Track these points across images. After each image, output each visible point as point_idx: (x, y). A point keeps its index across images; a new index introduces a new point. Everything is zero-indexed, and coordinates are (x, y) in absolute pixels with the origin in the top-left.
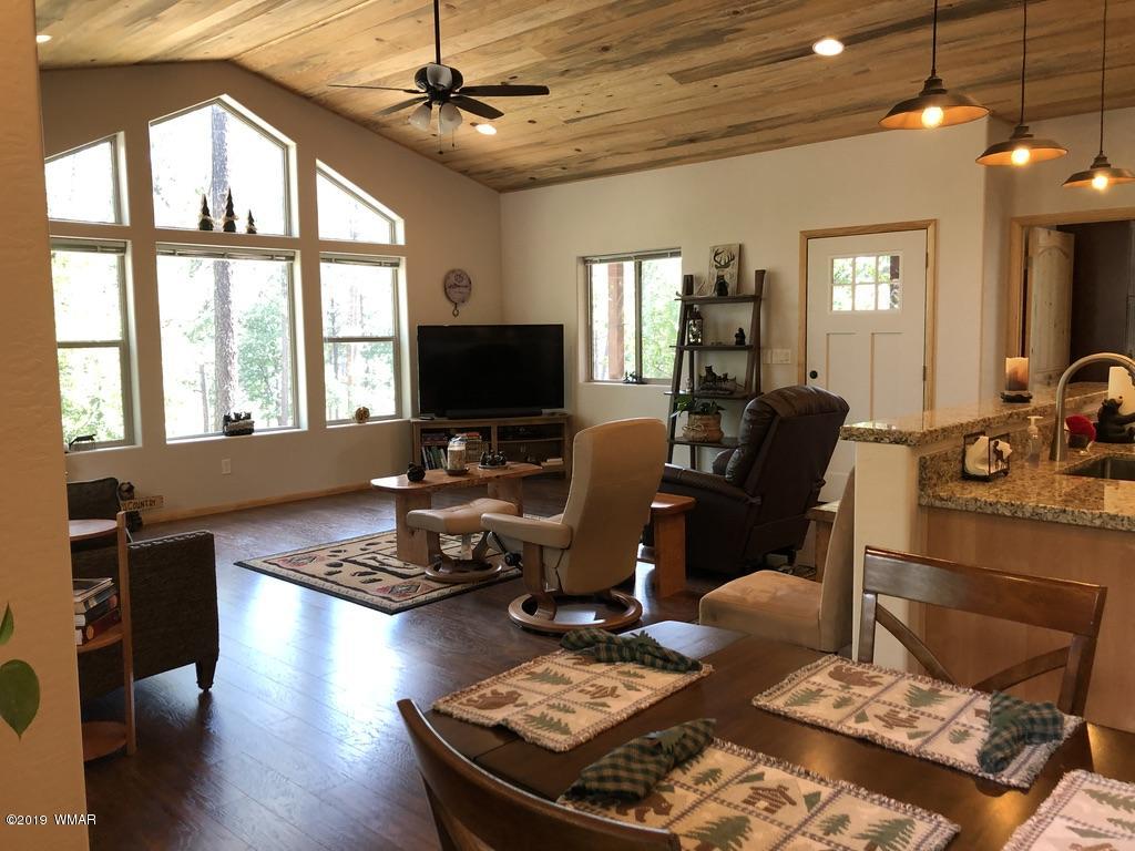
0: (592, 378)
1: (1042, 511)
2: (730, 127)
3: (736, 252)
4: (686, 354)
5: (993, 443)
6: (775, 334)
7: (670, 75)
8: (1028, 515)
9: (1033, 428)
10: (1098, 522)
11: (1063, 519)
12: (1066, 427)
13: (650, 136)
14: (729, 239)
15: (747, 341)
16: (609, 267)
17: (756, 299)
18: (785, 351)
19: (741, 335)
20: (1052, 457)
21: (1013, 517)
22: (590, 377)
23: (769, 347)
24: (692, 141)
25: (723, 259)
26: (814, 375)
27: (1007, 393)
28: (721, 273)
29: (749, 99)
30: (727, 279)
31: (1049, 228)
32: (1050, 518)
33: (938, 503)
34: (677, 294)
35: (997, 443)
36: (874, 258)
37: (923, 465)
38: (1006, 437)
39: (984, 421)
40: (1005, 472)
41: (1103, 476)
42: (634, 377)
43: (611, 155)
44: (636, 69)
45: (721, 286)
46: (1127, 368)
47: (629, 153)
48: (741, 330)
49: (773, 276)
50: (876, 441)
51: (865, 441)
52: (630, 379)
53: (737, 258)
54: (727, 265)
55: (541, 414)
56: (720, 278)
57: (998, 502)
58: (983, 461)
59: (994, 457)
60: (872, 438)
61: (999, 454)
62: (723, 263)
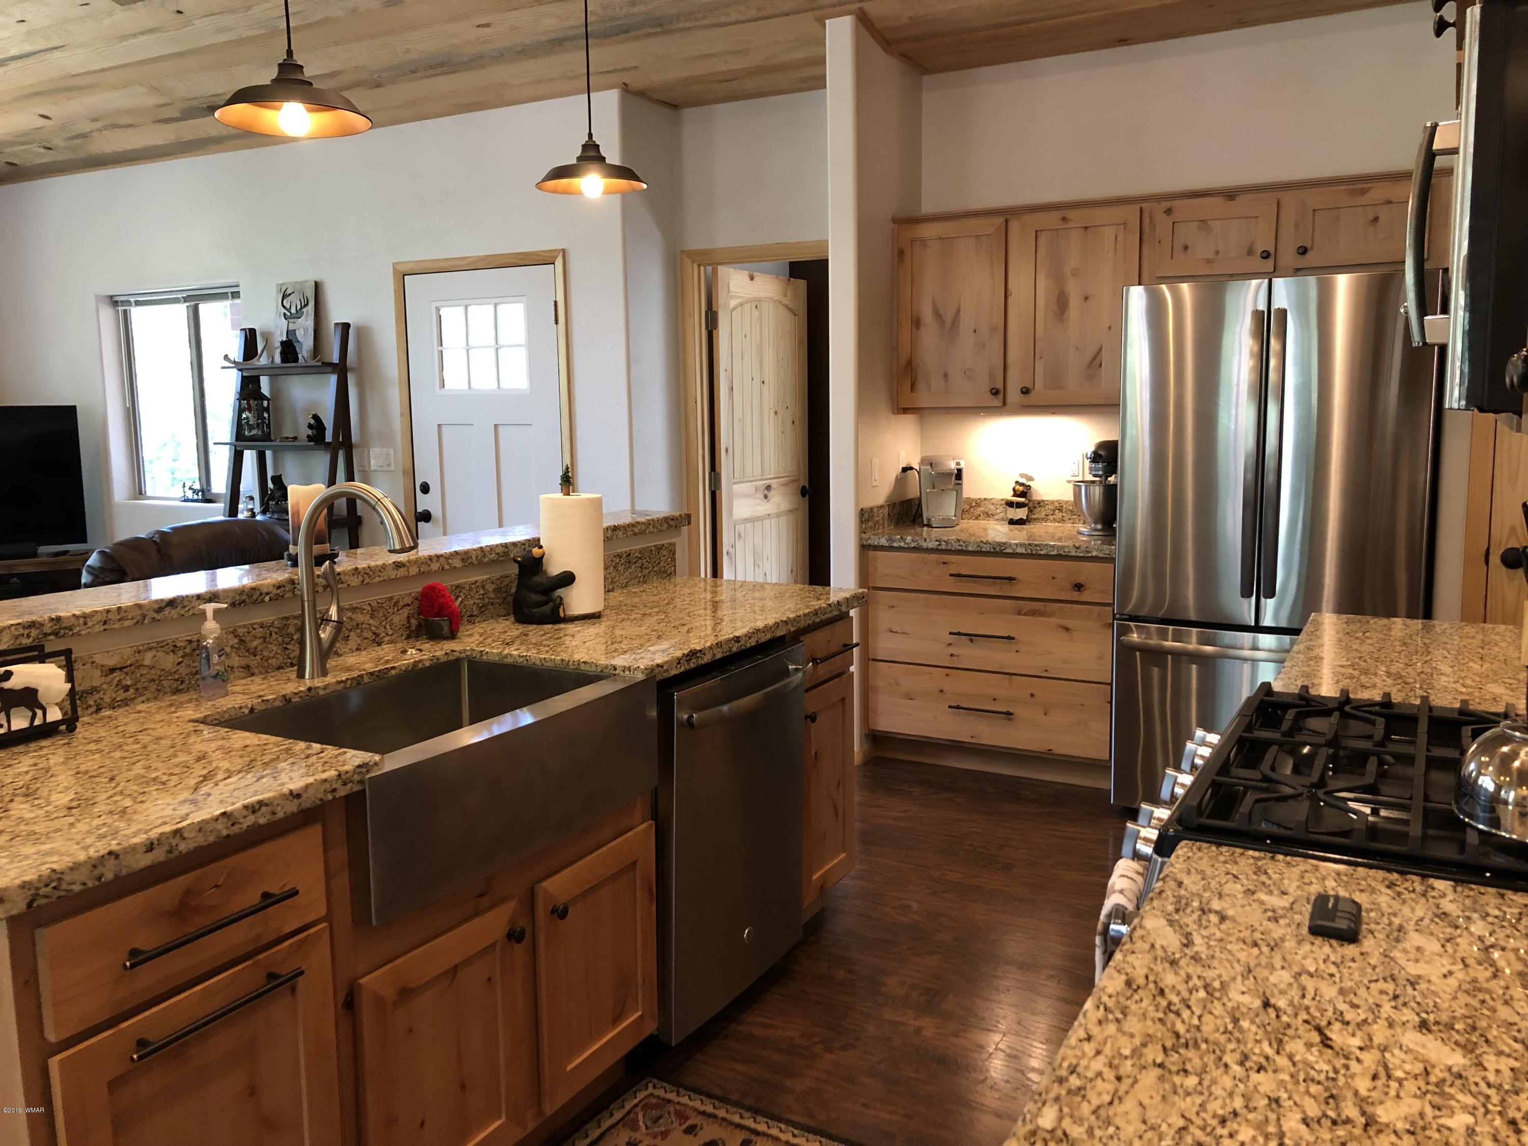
0: (141, 493)
3: (311, 293)
4: (250, 457)
6: (374, 425)
14: (300, 273)
15: (329, 438)
17: (341, 370)
18: (385, 450)
19: (317, 425)
22: (139, 491)
23: (365, 443)
25: (294, 302)
26: (425, 489)
28: (292, 327)
30: (300, 335)
34: (226, 357)
36: (491, 307)
42: (195, 492)
43: (106, 128)
45: (289, 349)
47: (131, 126)
48: (316, 417)
49: (364, 333)
52: (190, 494)
53: (312, 303)
54: (299, 314)
55: (35, 555)
56: (290, 335)
62: (293, 311)
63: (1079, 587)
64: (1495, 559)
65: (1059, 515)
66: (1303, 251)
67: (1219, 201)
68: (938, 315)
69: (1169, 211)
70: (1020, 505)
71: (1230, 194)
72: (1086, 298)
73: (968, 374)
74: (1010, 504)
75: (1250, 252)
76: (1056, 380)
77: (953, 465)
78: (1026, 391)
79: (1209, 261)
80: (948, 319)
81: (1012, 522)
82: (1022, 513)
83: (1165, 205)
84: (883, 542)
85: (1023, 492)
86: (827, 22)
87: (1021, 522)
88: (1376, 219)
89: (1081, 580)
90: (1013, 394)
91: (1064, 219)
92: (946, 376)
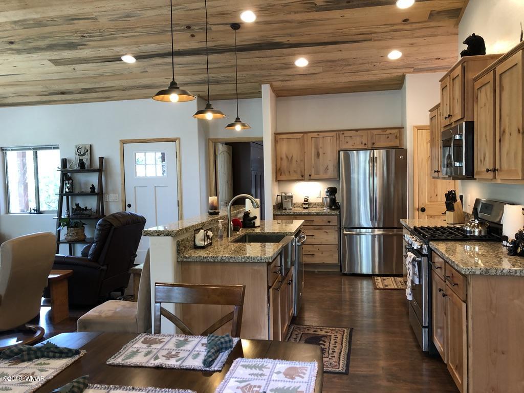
0: (9, 212)
1: (224, 258)
2: (82, 89)
3: (88, 148)
4: (65, 198)
5: (205, 232)
6: (110, 188)
7: (50, 60)
8: (219, 260)
9: (220, 225)
10: (243, 260)
11: (231, 261)
12: (232, 224)
13: (39, 89)
14: (85, 142)
15: (96, 191)
16: (17, 153)
17: (100, 171)
18: (115, 195)
19: (93, 188)
20: (228, 236)
21: (214, 262)
23: (107, 193)
24: (63, 93)
25: (82, 151)
26: (129, 206)
27: (210, 211)
28: (81, 158)
29: (91, 77)
30: (84, 161)
31: (223, 144)
32: (227, 261)
33: (185, 260)
34: (58, 168)
35: (207, 232)
36: (154, 153)
37: (178, 244)
38: (210, 229)
39: (202, 223)
40: (211, 244)
41: (245, 242)
42: (35, 210)
43: (17, 96)
44: (29, 55)
45: (82, 164)
46: (251, 200)
47: (27, 96)
48: (93, 186)
49: (107, 160)
50: (158, 235)
51: (153, 236)
52: (33, 211)
53: (89, 151)
54: (84, 154)
56: (81, 161)
57: (208, 256)
58: (202, 240)
59: (206, 238)
60: (156, 235)
61: (208, 236)
62: (82, 153)
63: (329, 222)
64: (420, 210)
65: (315, 206)
66: (373, 144)
67: (354, 132)
68: (287, 157)
69: (343, 134)
70: (306, 204)
71: (357, 130)
72: (324, 153)
73: (295, 172)
74: (304, 204)
75: (362, 144)
76: (317, 173)
77: (290, 194)
78: (310, 176)
79: (353, 145)
80: (290, 158)
81: (304, 208)
82: (307, 206)
83: (342, 132)
84: (279, 213)
85: (306, 200)
86: (262, 85)
87: (307, 208)
88: (388, 137)
89: (330, 220)
90: (307, 176)
91: (318, 135)
92: (289, 172)
